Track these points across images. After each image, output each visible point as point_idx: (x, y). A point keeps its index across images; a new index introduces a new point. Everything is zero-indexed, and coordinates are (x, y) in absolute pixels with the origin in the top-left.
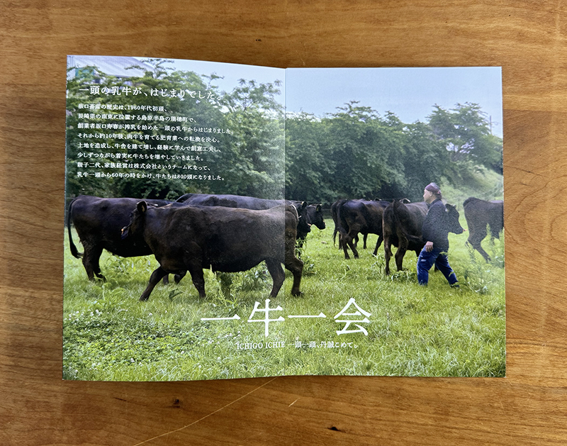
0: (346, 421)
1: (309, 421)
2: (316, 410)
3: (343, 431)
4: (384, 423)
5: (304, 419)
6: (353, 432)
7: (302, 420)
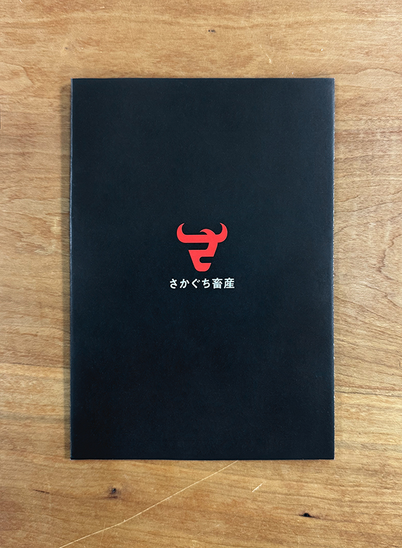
0: (321, 505)
1: (277, 508)
2: (286, 494)
3: (317, 518)
4: (365, 505)
5: (271, 506)
6: (329, 518)
7: (268, 507)
